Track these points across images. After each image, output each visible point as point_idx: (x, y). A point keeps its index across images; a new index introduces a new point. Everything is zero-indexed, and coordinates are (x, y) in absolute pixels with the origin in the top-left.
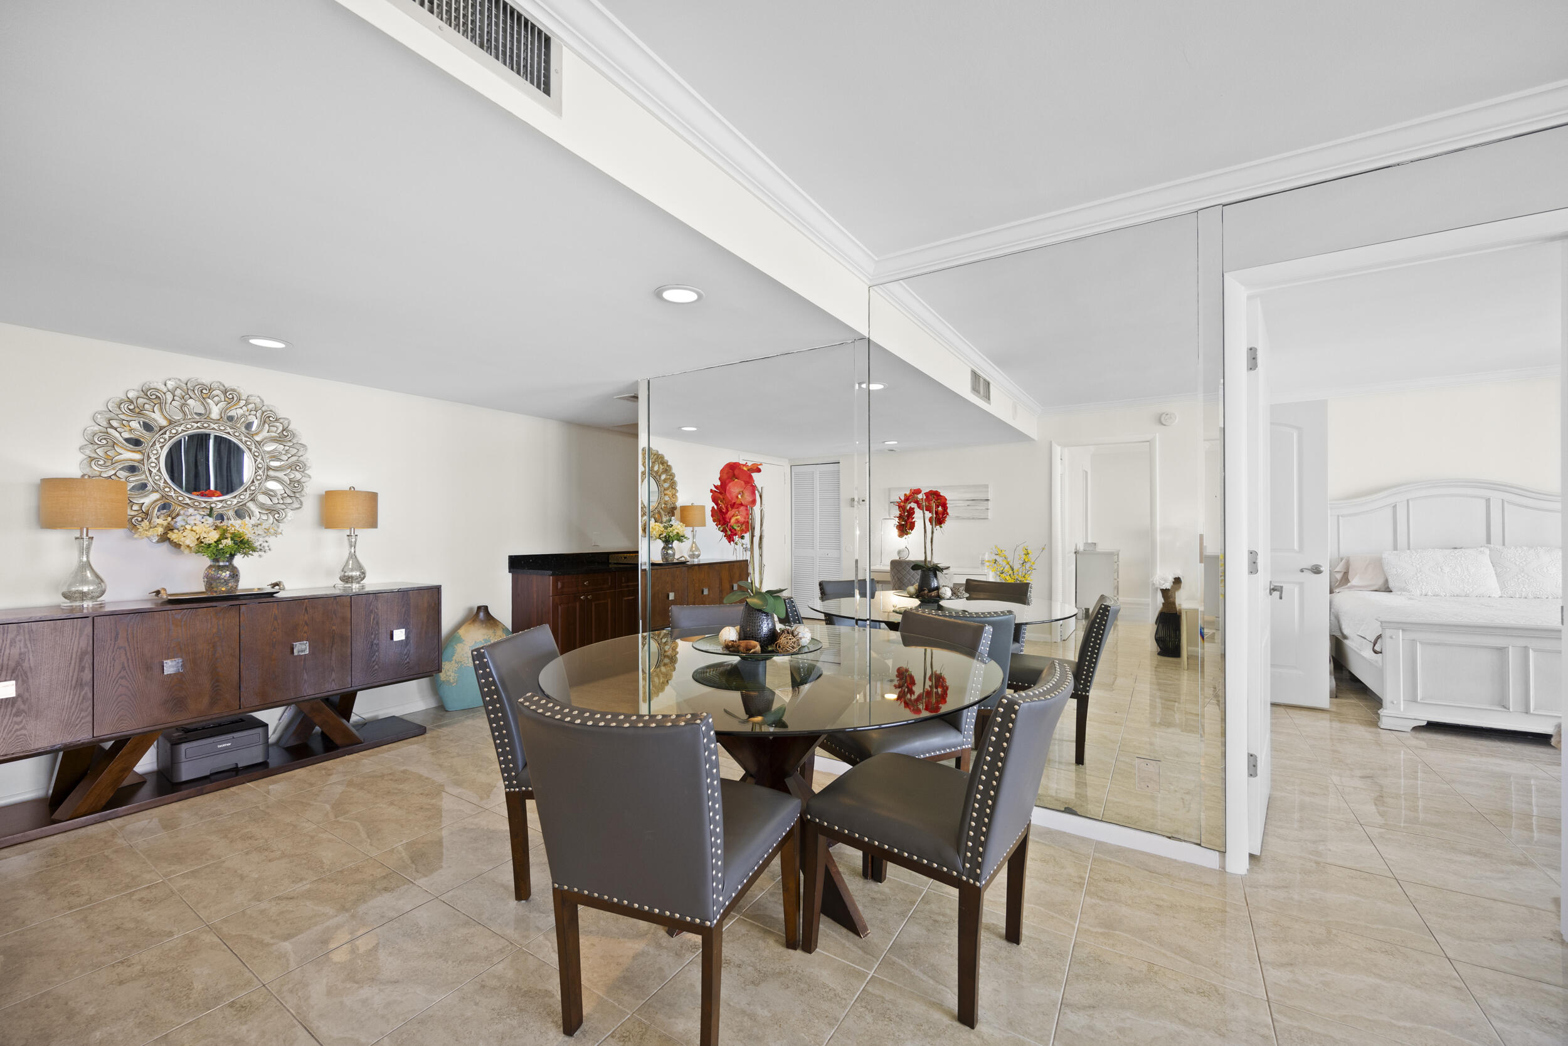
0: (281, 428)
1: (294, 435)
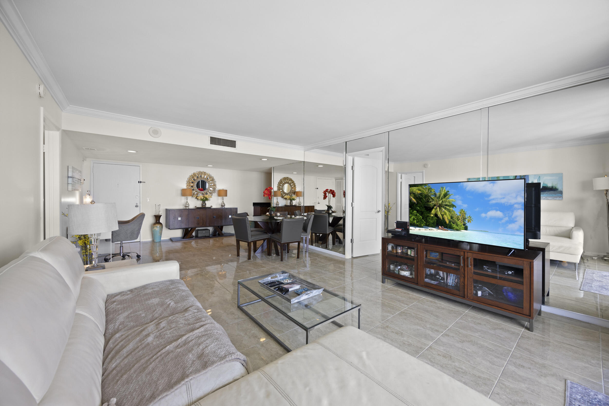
0: (212, 179)
1: (214, 180)
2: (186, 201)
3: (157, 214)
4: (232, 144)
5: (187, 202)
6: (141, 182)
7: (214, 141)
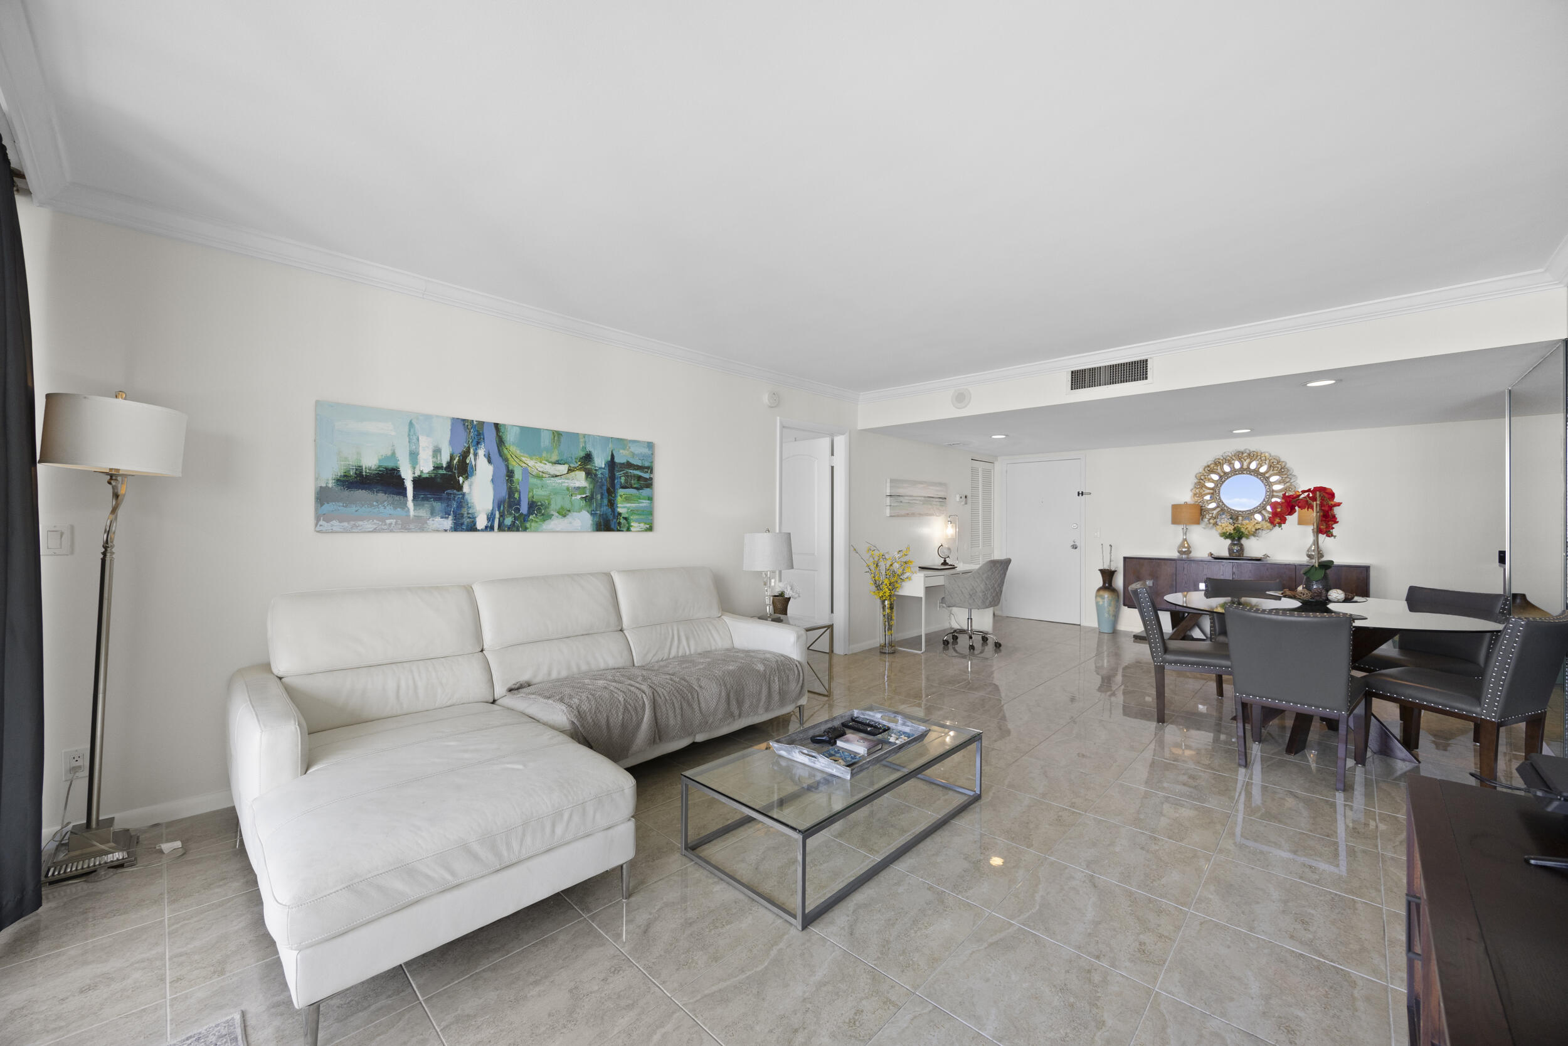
0: (1280, 468)
1: (1288, 470)
2: (1181, 538)
3: (1106, 567)
4: (1137, 370)
5: (1185, 540)
6: (1082, 494)
7: (1080, 379)
